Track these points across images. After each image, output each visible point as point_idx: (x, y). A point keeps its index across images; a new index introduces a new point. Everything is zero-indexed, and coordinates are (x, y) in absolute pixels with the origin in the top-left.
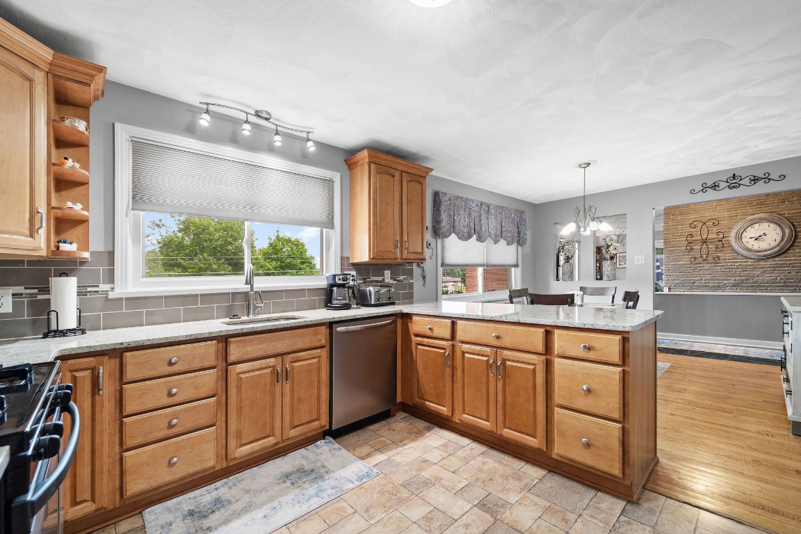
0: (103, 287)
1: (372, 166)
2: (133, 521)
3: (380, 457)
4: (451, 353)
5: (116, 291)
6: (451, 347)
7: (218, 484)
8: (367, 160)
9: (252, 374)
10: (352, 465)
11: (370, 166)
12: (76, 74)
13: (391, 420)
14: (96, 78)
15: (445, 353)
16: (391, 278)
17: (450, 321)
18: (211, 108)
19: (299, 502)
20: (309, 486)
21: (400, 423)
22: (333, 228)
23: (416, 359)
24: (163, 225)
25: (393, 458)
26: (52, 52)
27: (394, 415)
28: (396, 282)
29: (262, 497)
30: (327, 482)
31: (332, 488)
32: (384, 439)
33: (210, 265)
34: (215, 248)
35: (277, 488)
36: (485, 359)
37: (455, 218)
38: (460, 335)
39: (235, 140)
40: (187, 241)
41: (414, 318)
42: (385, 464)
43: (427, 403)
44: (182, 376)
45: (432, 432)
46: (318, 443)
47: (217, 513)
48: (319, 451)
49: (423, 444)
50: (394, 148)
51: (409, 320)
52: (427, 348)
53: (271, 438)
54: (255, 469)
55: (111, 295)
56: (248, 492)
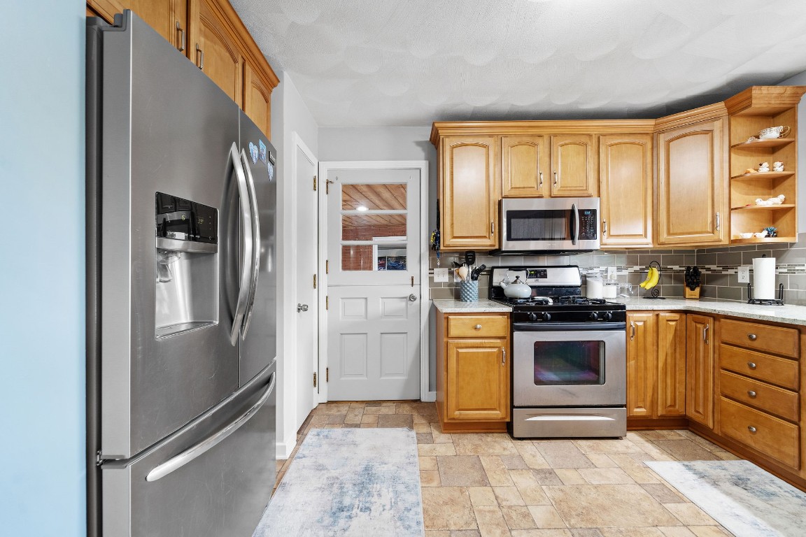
2: (731, 457)
12: (741, 104)
14: (753, 95)
44: (759, 353)
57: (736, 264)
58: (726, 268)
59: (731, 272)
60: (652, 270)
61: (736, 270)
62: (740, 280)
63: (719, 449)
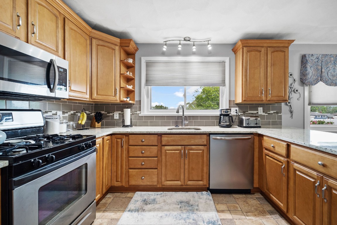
0: (138, 112)
1: (244, 48)
2: (132, 194)
3: (228, 216)
4: (286, 167)
5: (142, 114)
6: (286, 163)
7: (159, 193)
8: (241, 46)
9: (171, 152)
10: (211, 213)
11: (243, 49)
12: (126, 44)
13: (249, 196)
14: (131, 43)
15: (282, 165)
16: (263, 112)
17: (286, 144)
18: (167, 42)
19: (176, 218)
20: (185, 212)
21: (254, 201)
22: (224, 85)
23: (266, 164)
24: (198, 91)
25: (235, 220)
26: (119, 39)
27: (254, 194)
28: (267, 114)
29: (167, 207)
30: (194, 215)
31: (193, 220)
32: (237, 205)
33: (211, 105)
34: (212, 99)
35: (175, 206)
36: (313, 180)
37: (323, 70)
38: (293, 156)
39: (179, 54)
40: (204, 96)
41: (265, 138)
42: (228, 222)
43: (271, 195)
44: (145, 147)
45: (273, 216)
46: (204, 192)
47: (150, 205)
48: (201, 196)
49: (261, 221)
50: (261, 35)
51: (262, 138)
52: (271, 159)
53: (179, 182)
54: (174, 192)
55: (140, 115)
56: (164, 201)
57: (113, 111)
58: (109, 113)
59: (111, 114)
60: (83, 114)
61: (113, 114)
62: (115, 118)
63: (126, 194)
